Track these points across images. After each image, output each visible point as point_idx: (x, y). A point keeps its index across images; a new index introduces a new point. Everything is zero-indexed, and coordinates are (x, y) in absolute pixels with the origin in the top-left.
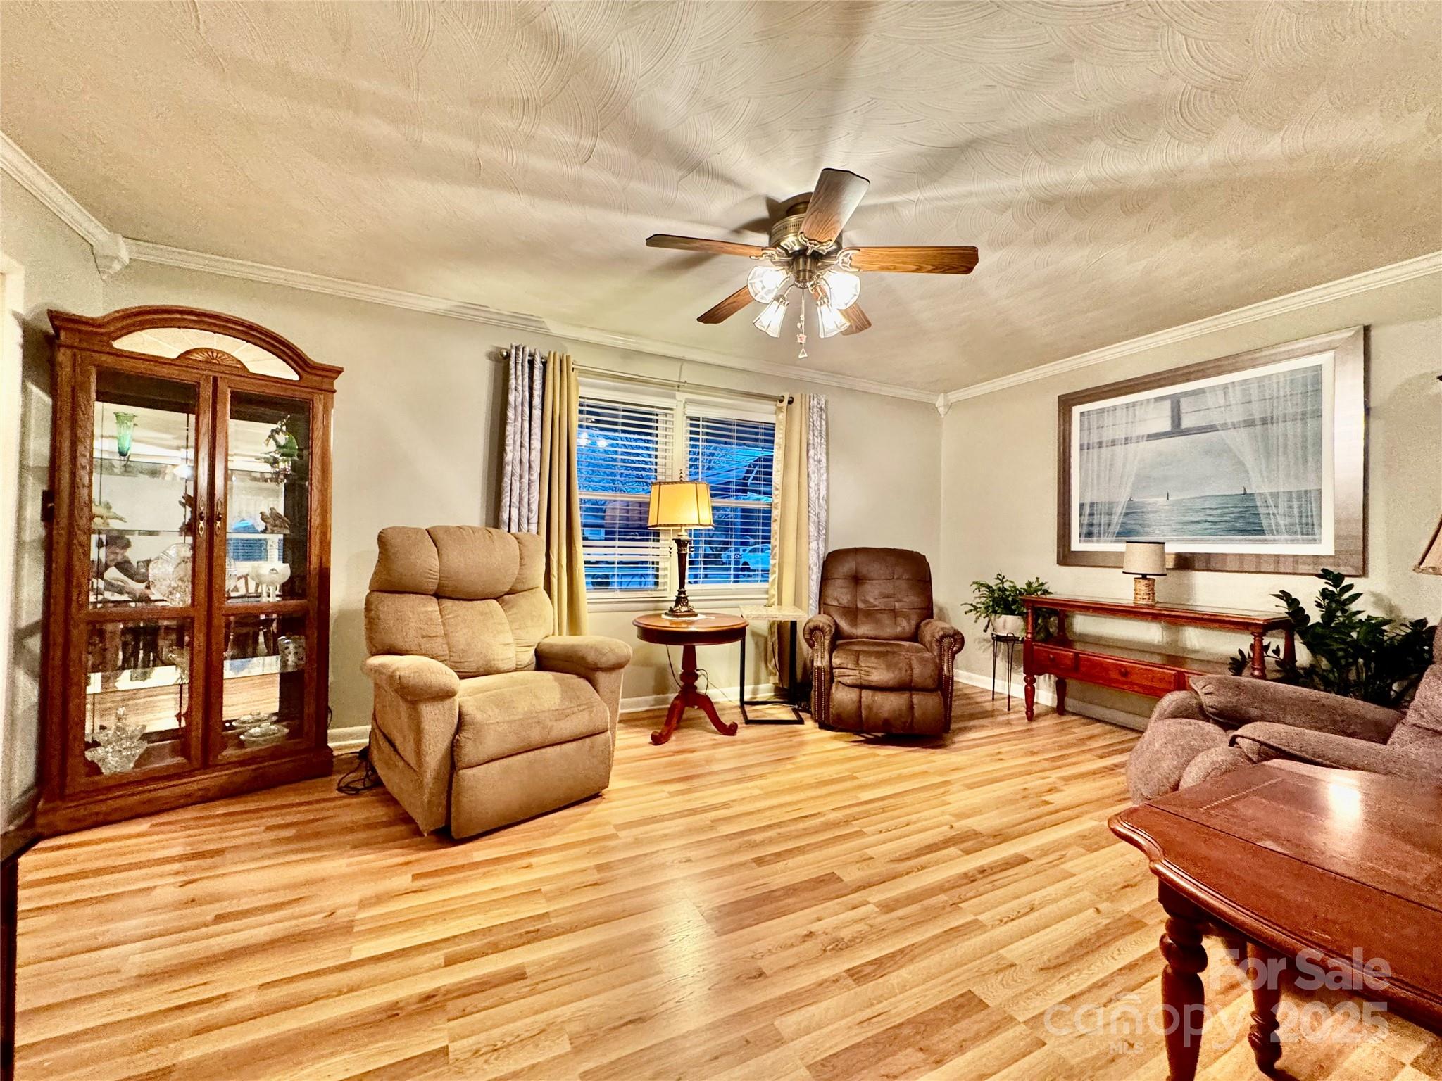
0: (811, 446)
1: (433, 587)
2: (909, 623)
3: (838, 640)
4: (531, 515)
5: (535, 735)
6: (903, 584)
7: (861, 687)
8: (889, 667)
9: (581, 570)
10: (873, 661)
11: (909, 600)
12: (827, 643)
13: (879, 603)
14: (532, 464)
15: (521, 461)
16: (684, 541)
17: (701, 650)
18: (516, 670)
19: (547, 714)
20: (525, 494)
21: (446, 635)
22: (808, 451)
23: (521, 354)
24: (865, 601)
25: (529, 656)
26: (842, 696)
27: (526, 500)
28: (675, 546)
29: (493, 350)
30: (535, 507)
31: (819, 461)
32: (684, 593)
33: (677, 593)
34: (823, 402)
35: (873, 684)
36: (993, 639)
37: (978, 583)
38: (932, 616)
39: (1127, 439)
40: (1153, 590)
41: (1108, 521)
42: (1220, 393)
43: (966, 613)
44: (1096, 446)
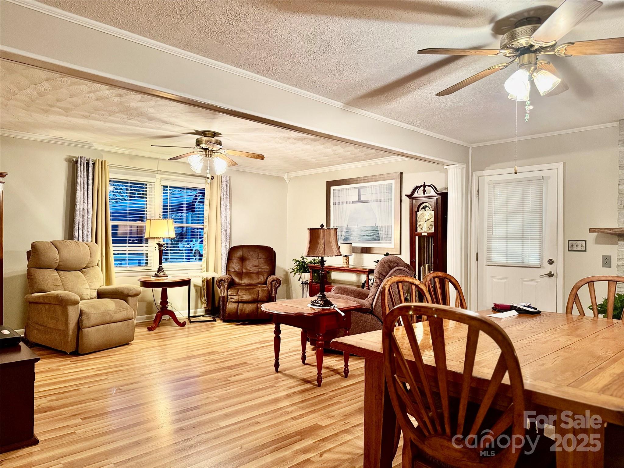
0: (222, 199)
1: (56, 266)
2: (264, 278)
3: (232, 284)
4: (88, 234)
5: (108, 318)
6: (262, 261)
7: (238, 302)
8: (250, 294)
9: (112, 258)
10: (244, 292)
11: (265, 267)
12: (226, 286)
13: (252, 269)
14: (89, 210)
15: (83, 209)
16: (162, 244)
17: (170, 290)
18: (91, 299)
19: (111, 311)
20: (86, 224)
21: (63, 285)
22: (221, 201)
23: (83, 160)
24: (246, 269)
25: (95, 294)
26: (231, 306)
27: (86, 227)
28: (157, 246)
29: (68, 157)
30: (90, 230)
31: (226, 206)
32: (162, 267)
33: (158, 267)
34: (228, 179)
35: (243, 301)
36: (301, 283)
37: (295, 260)
38: (275, 275)
39: (346, 202)
40: (348, 261)
41: (341, 234)
42: (370, 189)
43: (290, 273)
44: (338, 204)
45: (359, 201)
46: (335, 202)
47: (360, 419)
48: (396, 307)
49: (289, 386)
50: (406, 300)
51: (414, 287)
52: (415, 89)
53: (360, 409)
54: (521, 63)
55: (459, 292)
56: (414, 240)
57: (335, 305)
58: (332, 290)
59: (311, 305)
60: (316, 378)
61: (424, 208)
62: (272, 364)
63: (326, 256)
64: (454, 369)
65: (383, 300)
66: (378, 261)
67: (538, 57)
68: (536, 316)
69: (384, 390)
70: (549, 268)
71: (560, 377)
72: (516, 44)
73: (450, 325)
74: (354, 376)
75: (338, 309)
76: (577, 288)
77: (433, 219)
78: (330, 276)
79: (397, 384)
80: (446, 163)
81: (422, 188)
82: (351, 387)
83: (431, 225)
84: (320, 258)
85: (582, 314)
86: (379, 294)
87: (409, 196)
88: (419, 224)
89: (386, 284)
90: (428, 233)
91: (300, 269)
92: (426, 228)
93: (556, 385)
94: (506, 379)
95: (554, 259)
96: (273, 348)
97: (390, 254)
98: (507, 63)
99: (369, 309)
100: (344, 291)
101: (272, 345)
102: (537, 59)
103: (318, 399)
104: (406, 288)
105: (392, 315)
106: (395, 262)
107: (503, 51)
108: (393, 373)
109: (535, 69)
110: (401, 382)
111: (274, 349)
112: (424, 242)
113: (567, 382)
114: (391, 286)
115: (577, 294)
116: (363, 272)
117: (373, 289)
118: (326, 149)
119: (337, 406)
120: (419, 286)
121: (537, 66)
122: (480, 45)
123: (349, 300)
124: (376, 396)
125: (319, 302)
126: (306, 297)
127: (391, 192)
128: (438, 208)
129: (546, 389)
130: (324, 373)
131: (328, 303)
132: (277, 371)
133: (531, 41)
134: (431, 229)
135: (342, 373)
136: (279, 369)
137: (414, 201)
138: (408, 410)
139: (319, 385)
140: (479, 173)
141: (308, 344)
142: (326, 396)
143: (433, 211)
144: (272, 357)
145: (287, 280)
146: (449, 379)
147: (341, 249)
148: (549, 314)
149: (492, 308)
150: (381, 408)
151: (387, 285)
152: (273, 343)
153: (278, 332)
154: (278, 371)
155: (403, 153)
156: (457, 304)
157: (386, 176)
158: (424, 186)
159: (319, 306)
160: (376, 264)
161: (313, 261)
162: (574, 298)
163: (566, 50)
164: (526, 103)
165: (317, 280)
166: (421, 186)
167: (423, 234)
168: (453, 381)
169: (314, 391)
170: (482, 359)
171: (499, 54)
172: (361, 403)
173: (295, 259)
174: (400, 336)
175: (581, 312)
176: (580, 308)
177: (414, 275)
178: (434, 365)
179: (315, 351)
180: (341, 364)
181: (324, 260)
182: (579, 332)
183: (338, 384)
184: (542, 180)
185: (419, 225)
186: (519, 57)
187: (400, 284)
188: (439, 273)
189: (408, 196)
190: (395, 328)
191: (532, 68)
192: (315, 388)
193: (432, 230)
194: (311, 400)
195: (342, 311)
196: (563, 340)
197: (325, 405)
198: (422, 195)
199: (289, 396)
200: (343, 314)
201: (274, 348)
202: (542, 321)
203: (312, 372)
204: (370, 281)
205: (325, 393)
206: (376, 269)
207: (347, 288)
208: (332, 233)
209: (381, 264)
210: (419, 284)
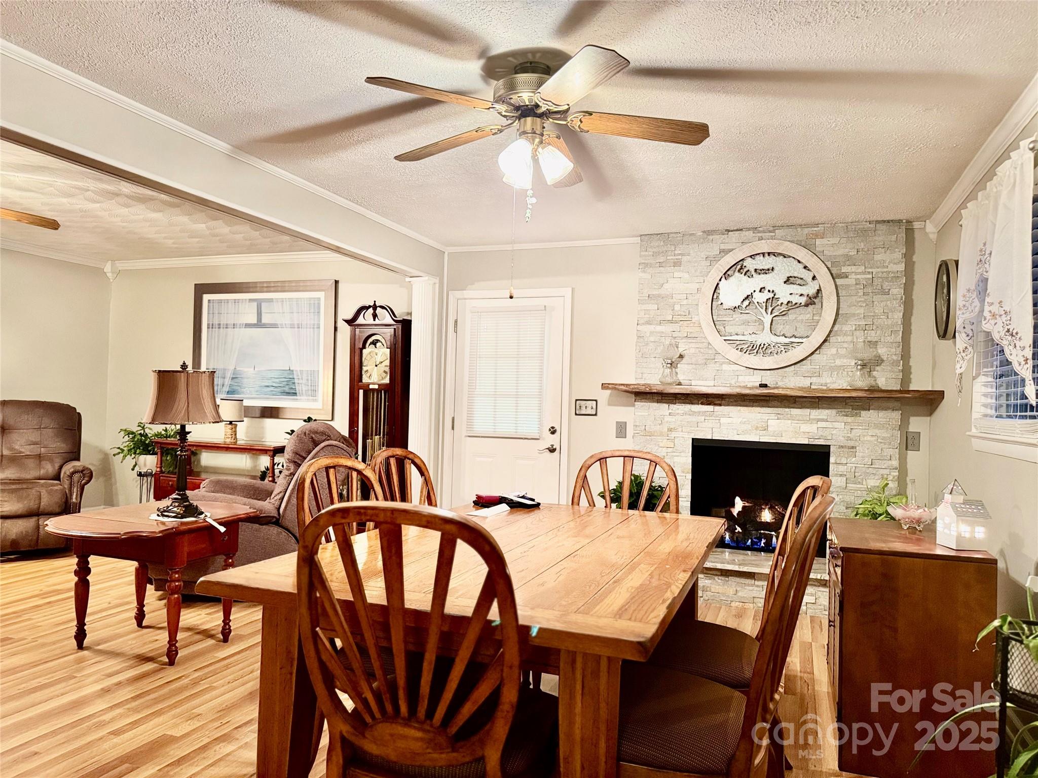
2: (53, 466)
6: (50, 433)
8: (20, 499)
10: (5, 496)
11: (57, 445)
13: (26, 450)
24: (11, 449)
35: (3, 514)
36: (138, 475)
37: (125, 430)
38: (78, 459)
39: (234, 325)
40: (235, 431)
41: (223, 383)
42: (280, 304)
43: (114, 455)
44: (217, 326)
45: (259, 324)
46: (211, 323)
47: (252, 712)
48: (323, 511)
49: (110, 671)
50: (341, 498)
51: (355, 474)
52: (359, 142)
53: (251, 693)
54: (523, 130)
55: (425, 479)
56: (356, 395)
57: (207, 514)
58: (202, 486)
59: (158, 515)
60: (166, 649)
61: (374, 343)
62: (70, 635)
63: (191, 423)
64: (416, 605)
65: (301, 499)
66: (293, 431)
67: (545, 125)
68: (533, 511)
69: (296, 656)
70: (552, 440)
71: (567, 600)
72: (515, 99)
73: (410, 533)
74: (241, 638)
75: (214, 520)
76: (586, 467)
77: (387, 363)
78: (199, 461)
79: (319, 642)
80: (410, 273)
81: (371, 311)
82: (235, 658)
83: (385, 372)
84: (178, 427)
85: (592, 504)
86: (293, 489)
87: (350, 322)
88: (364, 369)
89: (307, 472)
90: (379, 385)
91: (136, 447)
92: (376, 376)
93: (561, 613)
94: (494, 613)
95: (557, 428)
96: (72, 604)
97: (314, 419)
98: (502, 126)
99: (274, 517)
100: (225, 487)
101: (72, 597)
102: (544, 128)
103: (168, 688)
104: (341, 477)
105: (317, 525)
106: (323, 433)
107: (497, 106)
108: (315, 623)
109: (541, 142)
110: (326, 637)
111: (74, 606)
112: (373, 399)
113: (574, 608)
114: (315, 474)
115: (586, 476)
116: (264, 451)
117: (281, 481)
118: (194, 224)
119: (207, 696)
120: (364, 472)
121: (544, 138)
122: (464, 89)
123: (236, 503)
124: (281, 669)
125: (175, 509)
126: (148, 500)
127: (319, 312)
128: (397, 346)
129: (548, 620)
130: (182, 640)
131: (192, 510)
132: (80, 646)
133: (536, 99)
134: (385, 377)
135: (218, 636)
136: (86, 642)
137: (357, 330)
138: (338, 683)
139: (171, 663)
140: (458, 294)
141: (150, 588)
142: (185, 681)
143: (389, 350)
144: (71, 621)
145: (107, 470)
146: (407, 624)
147: (221, 411)
148: (550, 507)
149: (474, 502)
150: (291, 688)
151: (309, 472)
152: (73, 593)
153: (83, 571)
154: (84, 646)
155: (338, 247)
156: (423, 499)
157: (308, 284)
158: (375, 307)
159: (174, 517)
160: (288, 436)
161: (163, 432)
162: (583, 482)
163: (581, 121)
164: (528, 193)
165: (171, 469)
166: (370, 307)
167: (371, 387)
168: (413, 625)
169: (160, 676)
170: (458, 584)
171: (491, 109)
172: (253, 682)
173: (124, 428)
174: (327, 560)
175: (591, 502)
176: (589, 497)
177: (355, 454)
178: (385, 603)
179: (164, 601)
180: (218, 619)
181: (187, 430)
182: (587, 531)
183: (210, 655)
184: (544, 312)
185: (366, 371)
186: (519, 120)
187: (331, 471)
188: (397, 449)
189: (348, 322)
190: (321, 546)
191: (537, 140)
192: (162, 669)
193: (387, 381)
194: (154, 692)
195: (220, 524)
196: (569, 544)
197: (183, 697)
198: (371, 321)
199: (106, 691)
200: (222, 529)
201: (74, 602)
202: (541, 517)
203: (157, 640)
204: (276, 467)
205: (182, 676)
206: (289, 446)
207: (232, 482)
208: (205, 379)
209: (298, 436)
210: (364, 469)
